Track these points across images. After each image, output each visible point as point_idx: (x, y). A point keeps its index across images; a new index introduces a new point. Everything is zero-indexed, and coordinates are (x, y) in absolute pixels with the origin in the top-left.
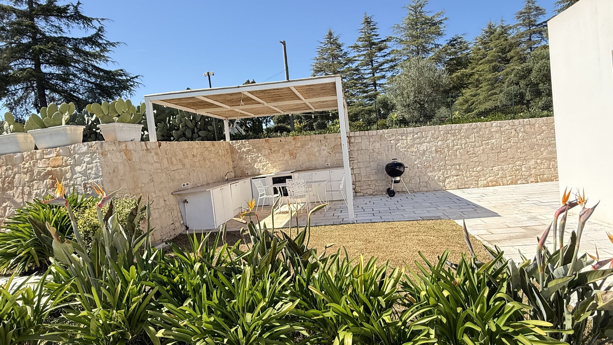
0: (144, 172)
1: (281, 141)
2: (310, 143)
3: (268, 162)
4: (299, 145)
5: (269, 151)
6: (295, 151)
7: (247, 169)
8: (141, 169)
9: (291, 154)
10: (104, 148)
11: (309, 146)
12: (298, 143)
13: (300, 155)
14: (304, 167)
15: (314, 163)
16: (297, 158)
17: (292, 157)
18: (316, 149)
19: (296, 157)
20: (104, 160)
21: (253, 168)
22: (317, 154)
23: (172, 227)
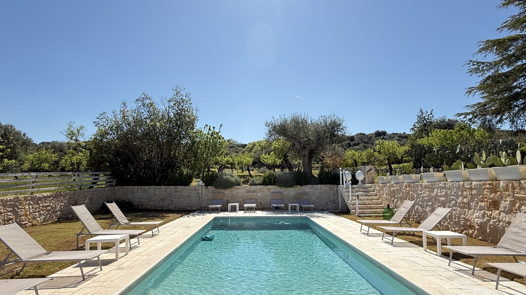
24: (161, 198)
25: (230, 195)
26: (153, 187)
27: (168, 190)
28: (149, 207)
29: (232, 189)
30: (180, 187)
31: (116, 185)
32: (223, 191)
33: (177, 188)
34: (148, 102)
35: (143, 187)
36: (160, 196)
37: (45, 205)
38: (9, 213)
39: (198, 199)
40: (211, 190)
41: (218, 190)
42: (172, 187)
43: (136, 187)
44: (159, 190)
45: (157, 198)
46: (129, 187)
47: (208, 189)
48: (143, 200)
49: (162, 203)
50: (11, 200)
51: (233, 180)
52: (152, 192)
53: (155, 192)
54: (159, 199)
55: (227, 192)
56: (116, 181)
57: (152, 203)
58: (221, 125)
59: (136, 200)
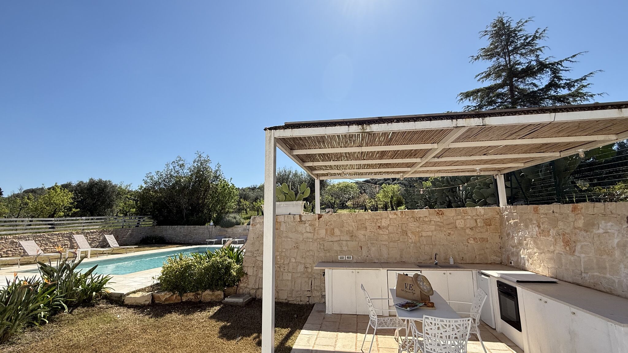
0: (289, 240)
1: (553, 212)
2: (603, 224)
3: (535, 250)
4: (580, 223)
5: (537, 228)
6: (574, 238)
7: (512, 253)
8: (287, 237)
9: (567, 243)
10: (255, 221)
11: (601, 231)
12: (580, 219)
13: (582, 247)
14: (588, 278)
15: (608, 276)
16: (577, 253)
17: (568, 249)
18: (616, 241)
19: (574, 252)
20: (252, 229)
21: (518, 254)
22: (617, 253)
23: (309, 294)
24: (184, 235)
25: (232, 233)
26: (179, 226)
27: (189, 229)
28: (176, 241)
29: (233, 228)
30: (197, 226)
31: (156, 225)
32: (226, 229)
33: (195, 227)
34: (181, 163)
35: (173, 226)
36: (183, 233)
37: (92, 237)
38: (65, 241)
39: (209, 235)
40: (218, 228)
41: (223, 229)
42: (192, 226)
43: (168, 226)
44: (183, 229)
45: (181, 234)
46: (164, 226)
47: (216, 228)
48: (172, 236)
49: (185, 238)
50: (67, 234)
51: (234, 221)
52: (178, 230)
53: (181, 230)
54: (183, 235)
55: (229, 230)
56: (156, 222)
57: (178, 238)
58: (231, 179)
59: (168, 236)
